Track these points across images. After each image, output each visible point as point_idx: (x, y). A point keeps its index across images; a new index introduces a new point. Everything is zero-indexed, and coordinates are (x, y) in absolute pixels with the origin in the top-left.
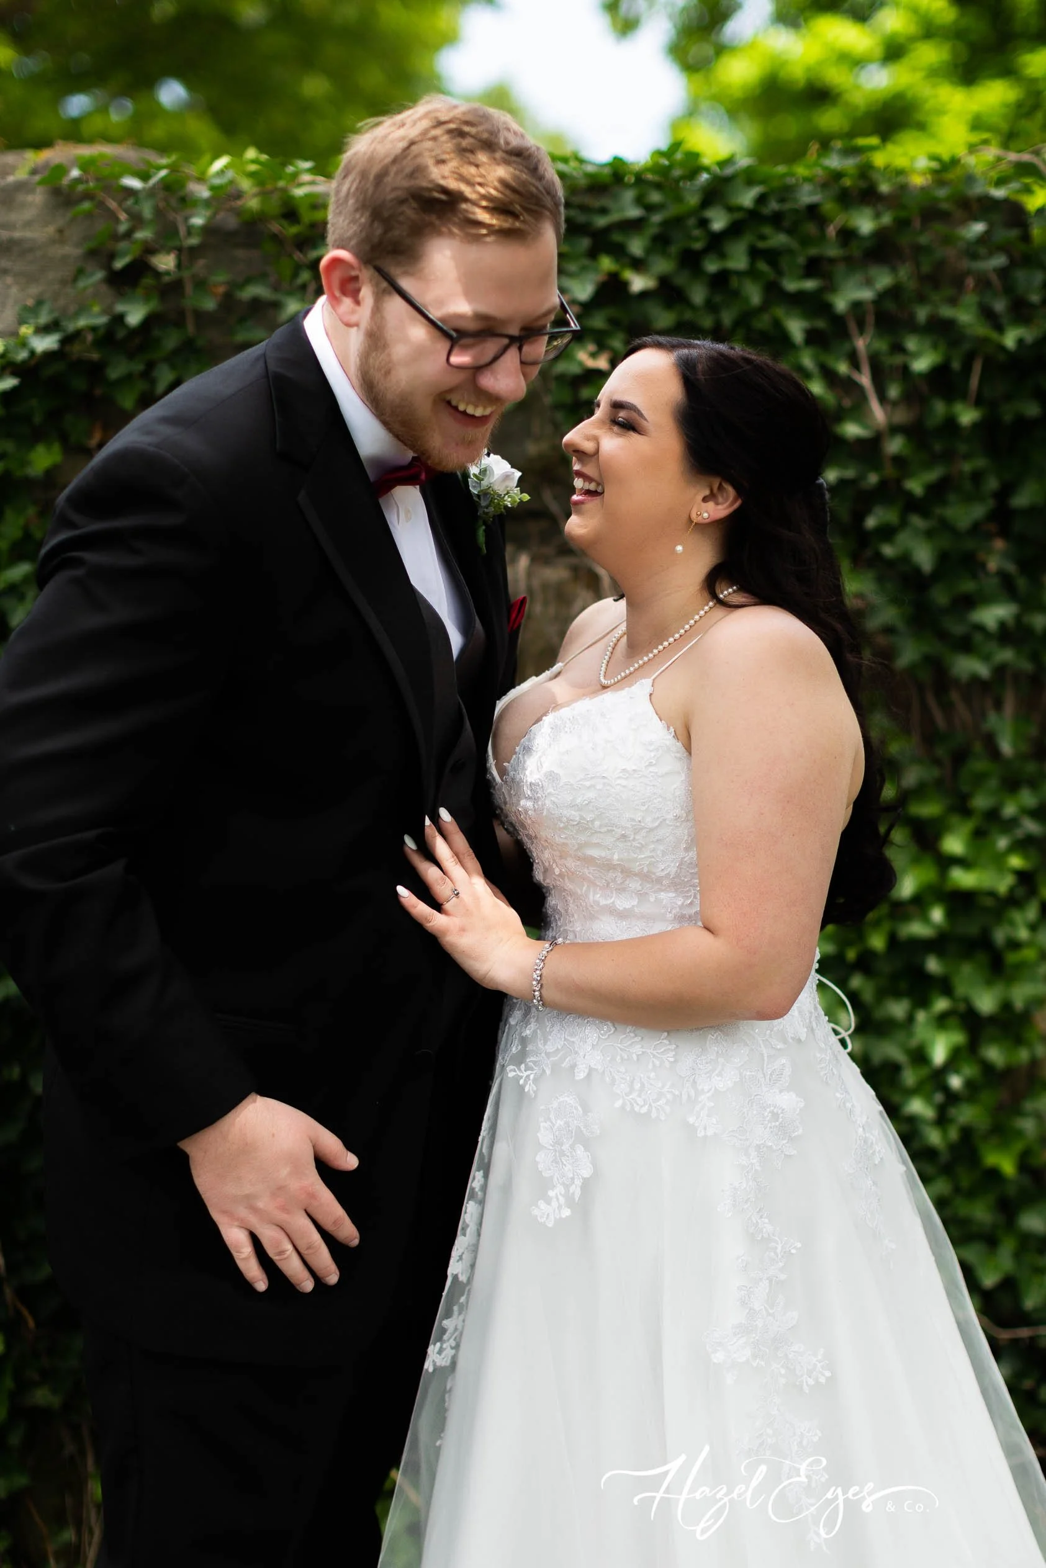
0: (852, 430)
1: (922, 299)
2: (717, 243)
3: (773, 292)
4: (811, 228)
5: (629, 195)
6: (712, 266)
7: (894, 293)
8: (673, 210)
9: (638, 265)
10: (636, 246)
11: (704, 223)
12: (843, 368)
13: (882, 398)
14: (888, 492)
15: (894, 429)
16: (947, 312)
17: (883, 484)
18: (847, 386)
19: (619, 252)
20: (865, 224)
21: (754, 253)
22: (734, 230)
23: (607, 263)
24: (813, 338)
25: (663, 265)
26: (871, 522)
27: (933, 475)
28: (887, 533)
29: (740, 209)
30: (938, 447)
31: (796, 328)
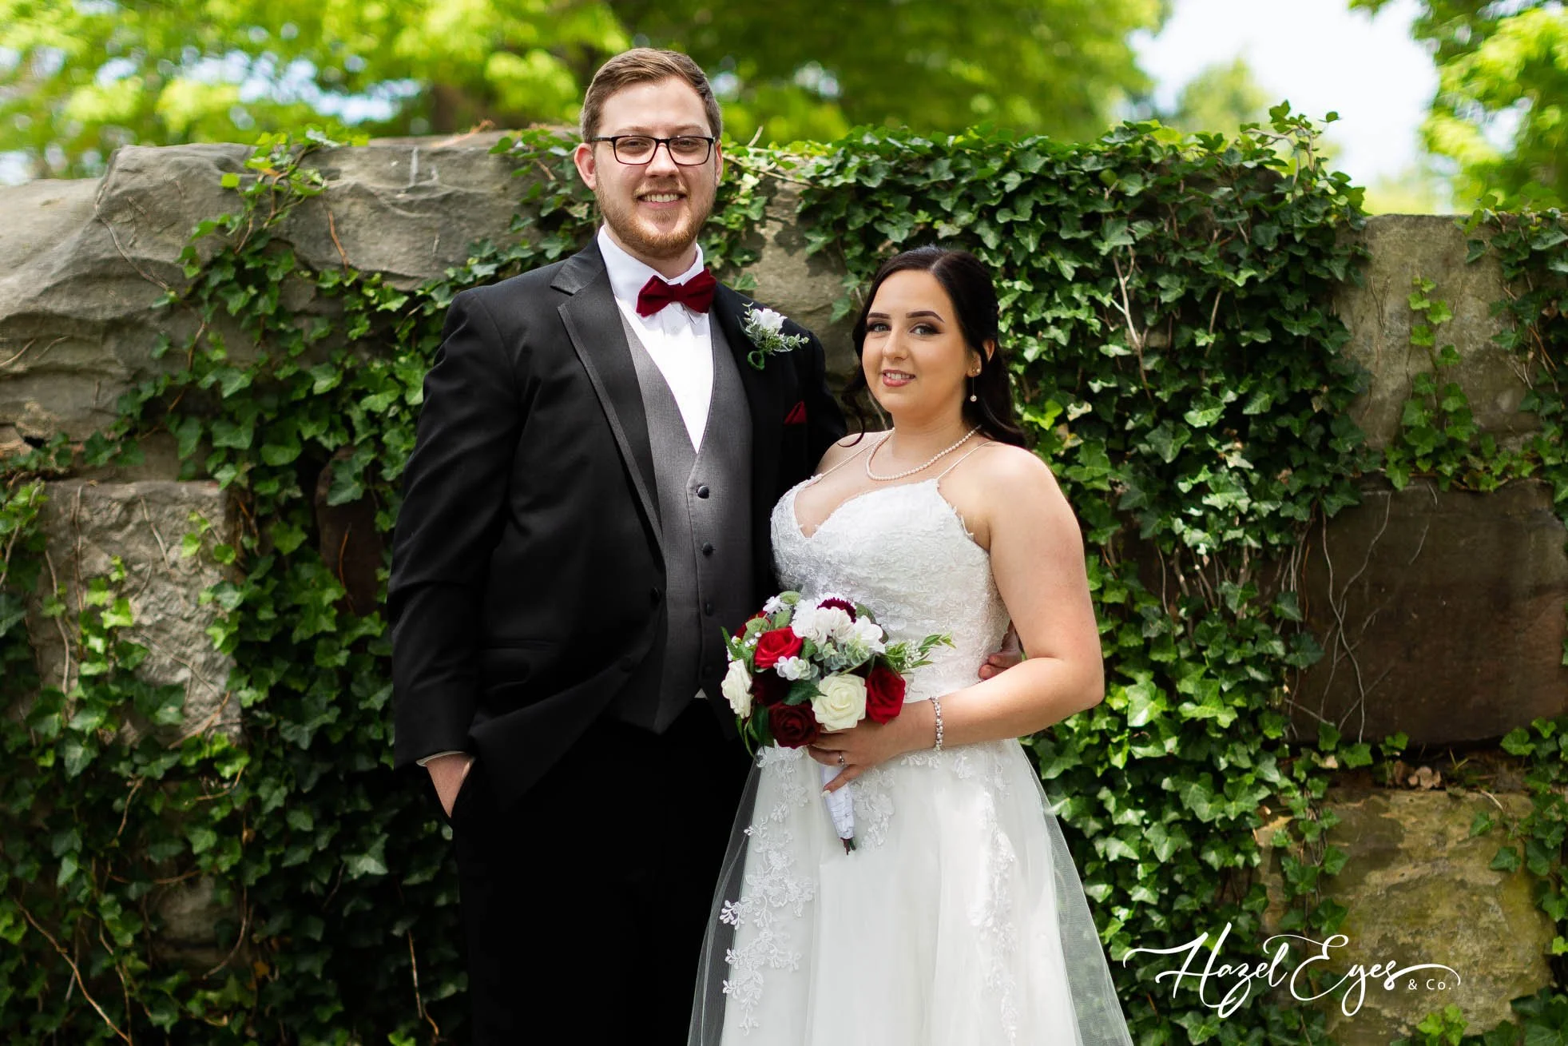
0: (1114, 350)
1: (1177, 246)
2: (1009, 201)
3: (1048, 241)
4: (1094, 190)
5: (945, 163)
6: (1002, 218)
7: (1155, 240)
8: (978, 174)
9: (948, 218)
10: (947, 205)
11: (1001, 185)
12: (1107, 300)
13: (1140, 326)
14: (1143, 400)
15: (1148, 352)
16: (1194, 257)
17: (1141, 393)
18: (1113, 315)
19: (933, 208)
20: (1133, 188)
21: (1037, 209)
22: (1023, 190)
23: (923, 217)
24: (1081, 275)
25: (965, 218)
26: (1130, 425)
27: (1179, 387)
28: (1141, 433)
29: (1031, 174)
30: (1185, 366)
31: (1068, 268)
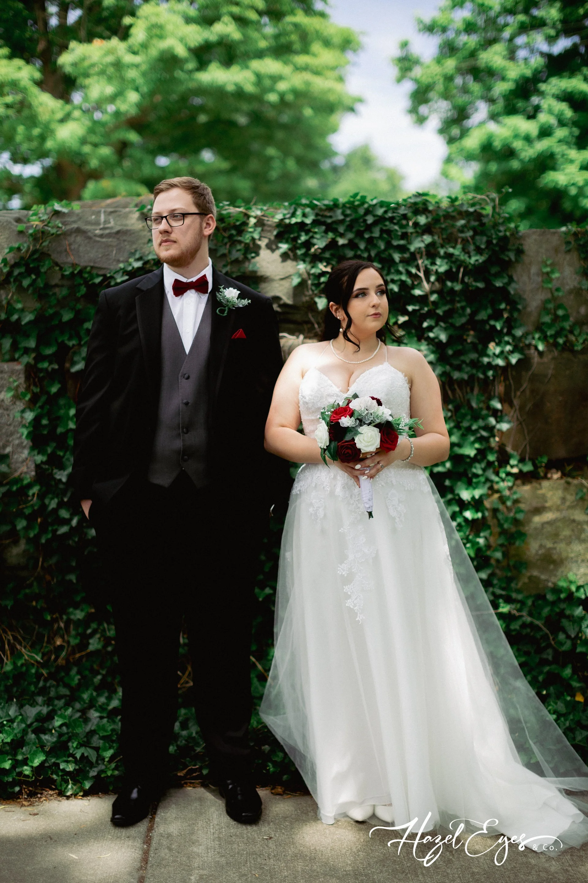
0: (417, 292)
1: (442, 246)
2: (369, 228)
3: (389, 245)
4: (404, 222)
5: (339, 212)
6: (367, 236)
7: (432, 245)
8: (353, 217)
9: (342, 235)
10: (341, 229)
11: (365, 221)
12: (414, 271)
13: (428, 281)
14: (431, 314)
15: (432, 292)
16: (451, 250)
17: (429, 311)
18: (417, 277)
19: (335, 231)
20: (422, 220)
21: (382, 231)
22: (375, 223)
23: (331, 235)
24: (402, 261)
25: (350, 235)
26: (425, 325)
27: (446, 308)
28: (430, 328)
29: (377, 216)
30: (448, 298)
31: (397, 257)
